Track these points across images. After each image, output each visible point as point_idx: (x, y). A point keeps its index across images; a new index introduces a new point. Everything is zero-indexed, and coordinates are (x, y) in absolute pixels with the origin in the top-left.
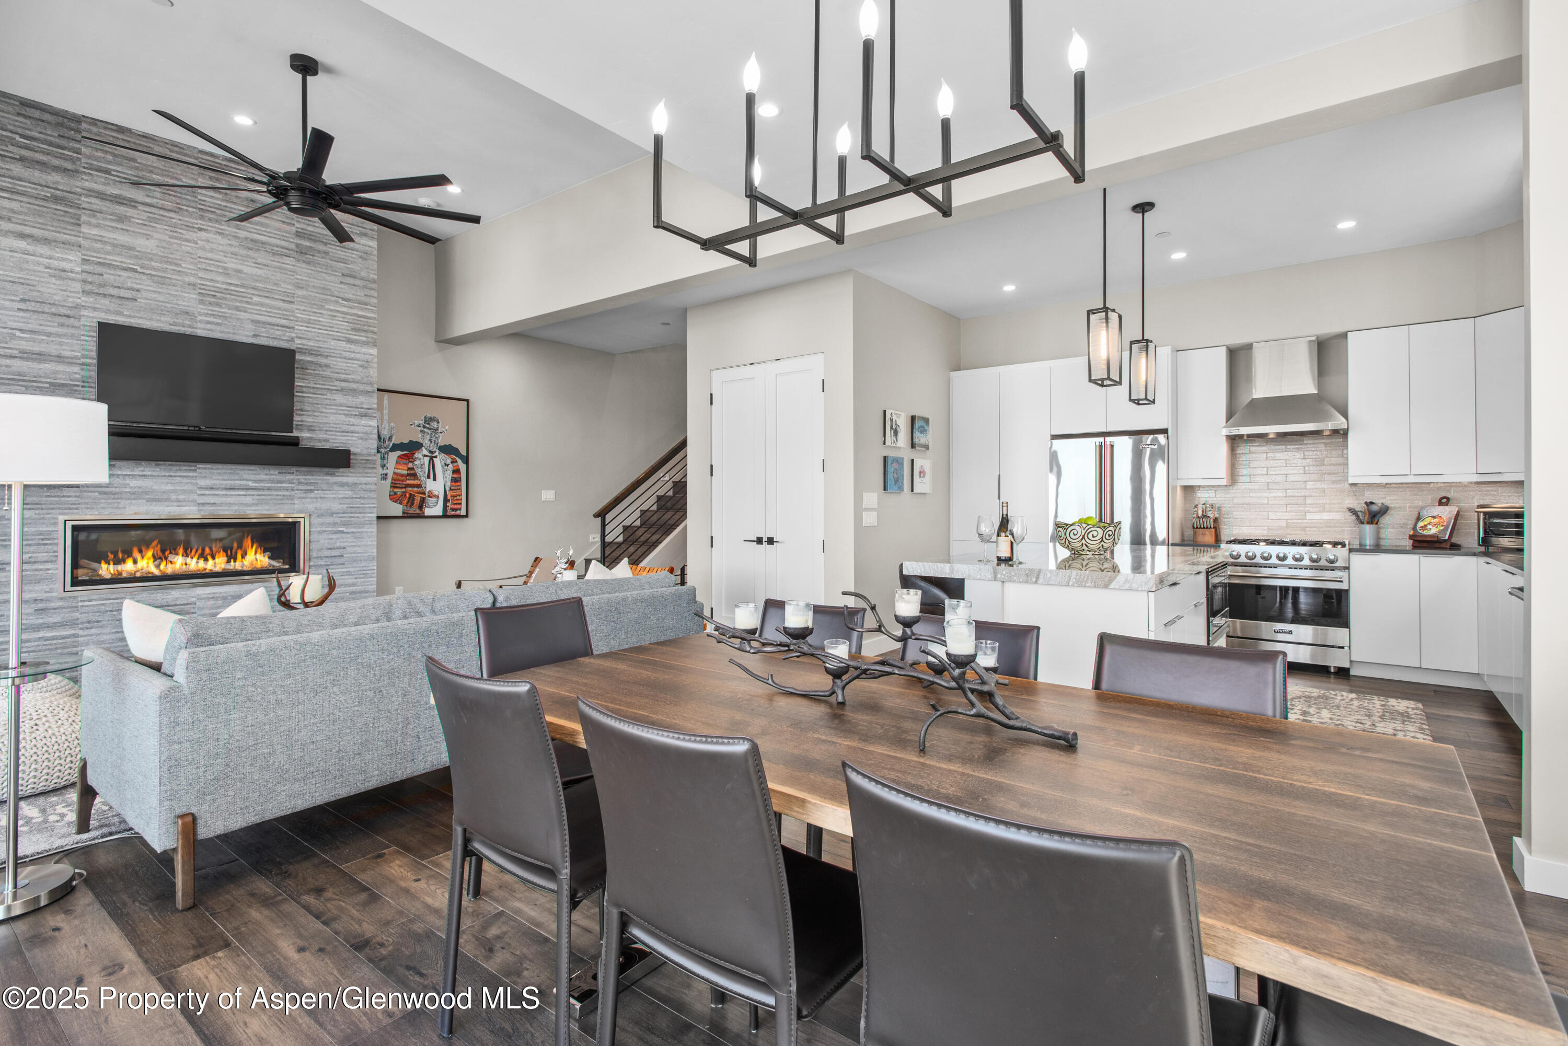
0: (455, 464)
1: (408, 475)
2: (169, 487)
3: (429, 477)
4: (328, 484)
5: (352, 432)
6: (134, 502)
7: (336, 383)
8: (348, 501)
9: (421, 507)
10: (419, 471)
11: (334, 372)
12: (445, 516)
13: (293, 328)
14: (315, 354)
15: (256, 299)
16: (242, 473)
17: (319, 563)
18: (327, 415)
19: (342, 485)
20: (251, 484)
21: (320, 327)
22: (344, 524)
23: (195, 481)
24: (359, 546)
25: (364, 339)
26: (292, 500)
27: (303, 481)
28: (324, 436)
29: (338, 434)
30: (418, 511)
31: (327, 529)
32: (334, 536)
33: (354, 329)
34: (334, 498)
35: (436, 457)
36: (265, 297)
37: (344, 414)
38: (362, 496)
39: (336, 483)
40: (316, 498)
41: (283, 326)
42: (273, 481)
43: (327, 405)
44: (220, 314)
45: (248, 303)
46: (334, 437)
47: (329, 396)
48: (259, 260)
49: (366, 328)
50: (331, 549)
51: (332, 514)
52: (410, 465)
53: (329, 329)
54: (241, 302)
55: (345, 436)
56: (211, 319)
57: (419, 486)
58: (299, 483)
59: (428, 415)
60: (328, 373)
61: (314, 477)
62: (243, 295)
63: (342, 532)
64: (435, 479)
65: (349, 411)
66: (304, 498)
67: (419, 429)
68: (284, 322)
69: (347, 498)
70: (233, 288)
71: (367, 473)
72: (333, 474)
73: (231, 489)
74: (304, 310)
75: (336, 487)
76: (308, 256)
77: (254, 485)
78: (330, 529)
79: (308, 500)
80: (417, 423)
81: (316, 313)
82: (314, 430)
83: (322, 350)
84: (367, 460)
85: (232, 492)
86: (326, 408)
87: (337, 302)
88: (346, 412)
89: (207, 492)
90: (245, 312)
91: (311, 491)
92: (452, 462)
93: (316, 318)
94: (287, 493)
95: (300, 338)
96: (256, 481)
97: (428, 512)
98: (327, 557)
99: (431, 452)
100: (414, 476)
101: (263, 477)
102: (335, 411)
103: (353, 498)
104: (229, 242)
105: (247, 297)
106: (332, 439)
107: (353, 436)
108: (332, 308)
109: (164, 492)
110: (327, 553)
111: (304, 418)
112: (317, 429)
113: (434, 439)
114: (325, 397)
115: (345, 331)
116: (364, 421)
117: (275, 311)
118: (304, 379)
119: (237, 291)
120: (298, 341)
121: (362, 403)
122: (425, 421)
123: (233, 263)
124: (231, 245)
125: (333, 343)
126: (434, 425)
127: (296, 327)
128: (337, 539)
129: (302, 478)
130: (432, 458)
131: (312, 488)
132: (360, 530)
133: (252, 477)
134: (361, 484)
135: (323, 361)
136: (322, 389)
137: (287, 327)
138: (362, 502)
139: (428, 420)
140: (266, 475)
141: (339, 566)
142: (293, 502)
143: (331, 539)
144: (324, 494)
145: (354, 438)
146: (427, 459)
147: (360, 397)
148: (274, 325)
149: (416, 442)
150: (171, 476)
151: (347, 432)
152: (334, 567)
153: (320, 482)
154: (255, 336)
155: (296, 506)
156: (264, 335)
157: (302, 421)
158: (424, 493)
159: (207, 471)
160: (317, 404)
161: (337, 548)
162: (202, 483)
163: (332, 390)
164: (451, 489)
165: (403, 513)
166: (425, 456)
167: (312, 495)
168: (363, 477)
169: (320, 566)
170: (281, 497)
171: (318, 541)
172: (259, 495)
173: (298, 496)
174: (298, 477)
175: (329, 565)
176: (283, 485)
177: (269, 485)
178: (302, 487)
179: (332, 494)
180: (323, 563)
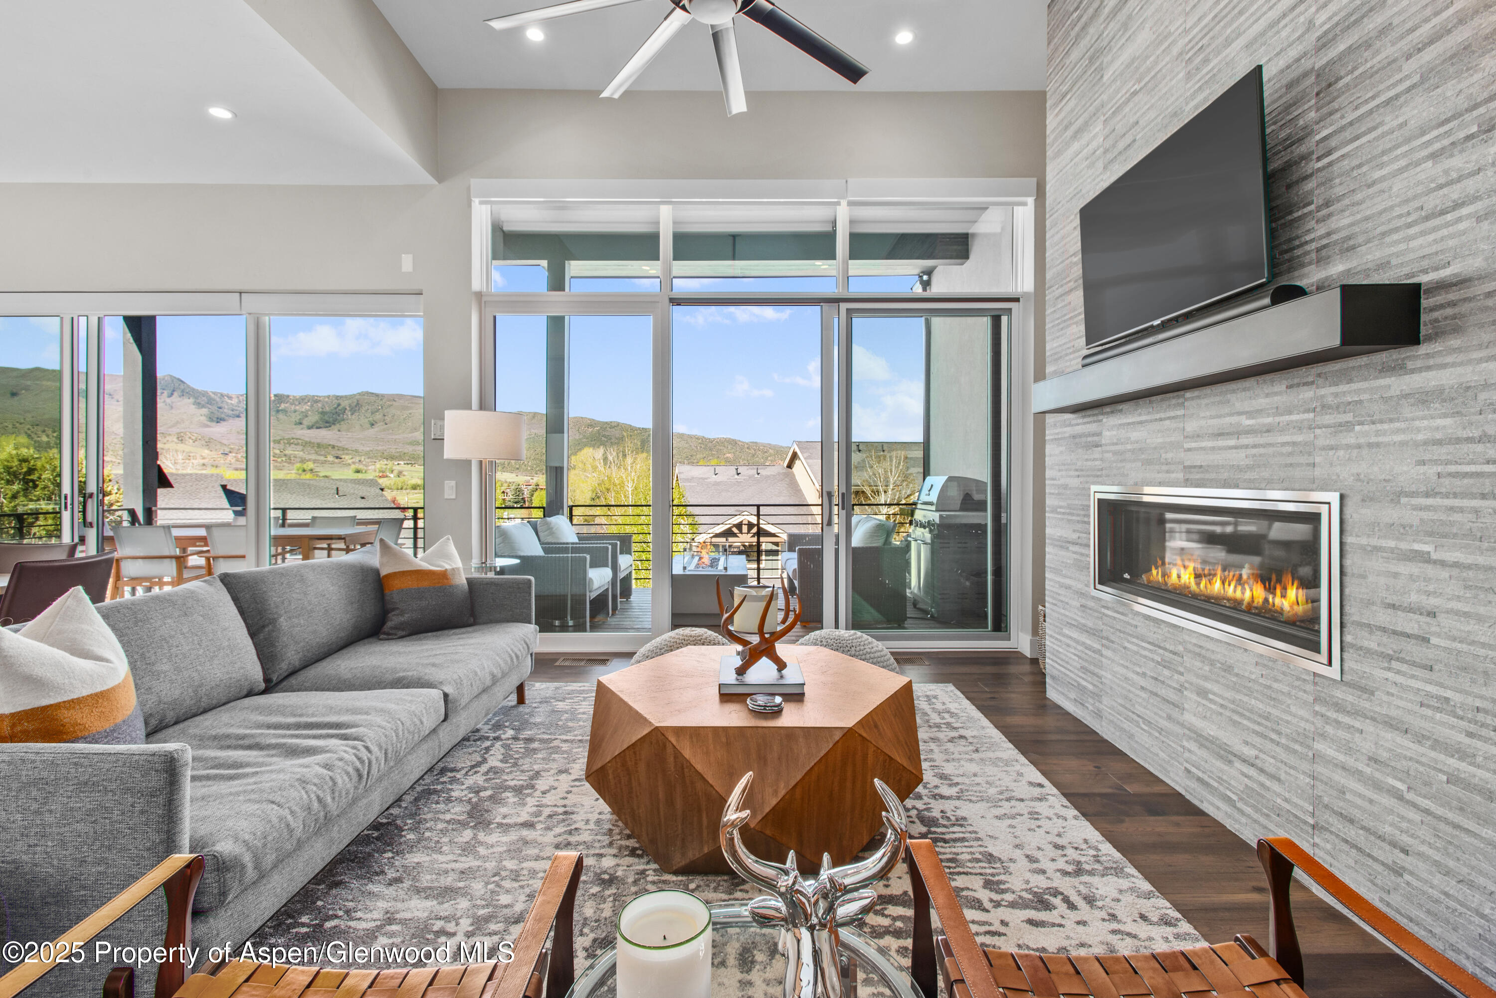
2: (1159, 440)
4: (1385, 400)
5: (1457, 206)
7: (1407, 68)
8: (1443, 453)
11: (1401, 39)
16: (1232, 397)
17: (1366, 644)
18: (1384, 185)
20: (1247, 422)
23: (1181, 425)
26: (1310, 454)
27: (1330, 400)
31: (1384, 543)
32: (1405, 569)
34: (1403, 444)
37: (1435, 155)
39: (1406, 396)
40: (1359, 447)
42: (1278, 411)
43: (1384, 153)
44: (1208, 77)
46: (1403, 246)
47: (1390, 121)
50: (1393, 606)
51: (1397, 497)
56: (1199, 99)
58: (1324, 407)
60: (1389, 51)
61: (1354, 386)
63: (1425, 559)
65: (1449, 133)
66: (1332, 448)
69: (1440, 443)
72: (1399, 369)
73: (1220, 435)
75: (1407, 410)
78: (1392, 544)
79: (1341, 453)
82: (1353, 248)
85: (1221, 443)
86: (1381, 166)
88: (1438, 146)
89: (1194, 445)
91: (1347, 426)
94: (1299, 438)
96: (1250, 414)
98: (1384, 630)
101: (1262, 402)
102: (1403, 163)
103: (1459, 441)
106: (1397, 255)
109: (1155, 448)
110: (1383, 617)
111: (1333, 223)
112: (1361, 239)
114: (1379, 131)
118: (1331, 114)
128: (1413, 578)
129: (1327, 392)
131: (1349, 417)
134: (1485, 388)
135: (1373, 24)
136: (1371, 112)
140: (1267, 395)
141: (1416, 672)
142: (1311, 460)
143: (1396, 575)
144: (1378, 433)
150: (1161, 420)
151: (1443, 213)
152: (1404, 668)
153: (1365, 397)
155: (1318, 472)
157: (1329, 234)
159: (1194, 403)
160: (1360, 166)
161: (1412, 611)
163: (1397, 97)
167: (1350, 439)
169: (1368, 652)
170: (1289, 449)
171: (1363, 577)
172: (1255, 446)
173: (1320, 442)
174: (1323, 392)
175: (1390, 658)
176: (1294, 417)
177: (1269, 420)
178: (1329, 419)
179: (1398, 431)
180: (1373, 645)
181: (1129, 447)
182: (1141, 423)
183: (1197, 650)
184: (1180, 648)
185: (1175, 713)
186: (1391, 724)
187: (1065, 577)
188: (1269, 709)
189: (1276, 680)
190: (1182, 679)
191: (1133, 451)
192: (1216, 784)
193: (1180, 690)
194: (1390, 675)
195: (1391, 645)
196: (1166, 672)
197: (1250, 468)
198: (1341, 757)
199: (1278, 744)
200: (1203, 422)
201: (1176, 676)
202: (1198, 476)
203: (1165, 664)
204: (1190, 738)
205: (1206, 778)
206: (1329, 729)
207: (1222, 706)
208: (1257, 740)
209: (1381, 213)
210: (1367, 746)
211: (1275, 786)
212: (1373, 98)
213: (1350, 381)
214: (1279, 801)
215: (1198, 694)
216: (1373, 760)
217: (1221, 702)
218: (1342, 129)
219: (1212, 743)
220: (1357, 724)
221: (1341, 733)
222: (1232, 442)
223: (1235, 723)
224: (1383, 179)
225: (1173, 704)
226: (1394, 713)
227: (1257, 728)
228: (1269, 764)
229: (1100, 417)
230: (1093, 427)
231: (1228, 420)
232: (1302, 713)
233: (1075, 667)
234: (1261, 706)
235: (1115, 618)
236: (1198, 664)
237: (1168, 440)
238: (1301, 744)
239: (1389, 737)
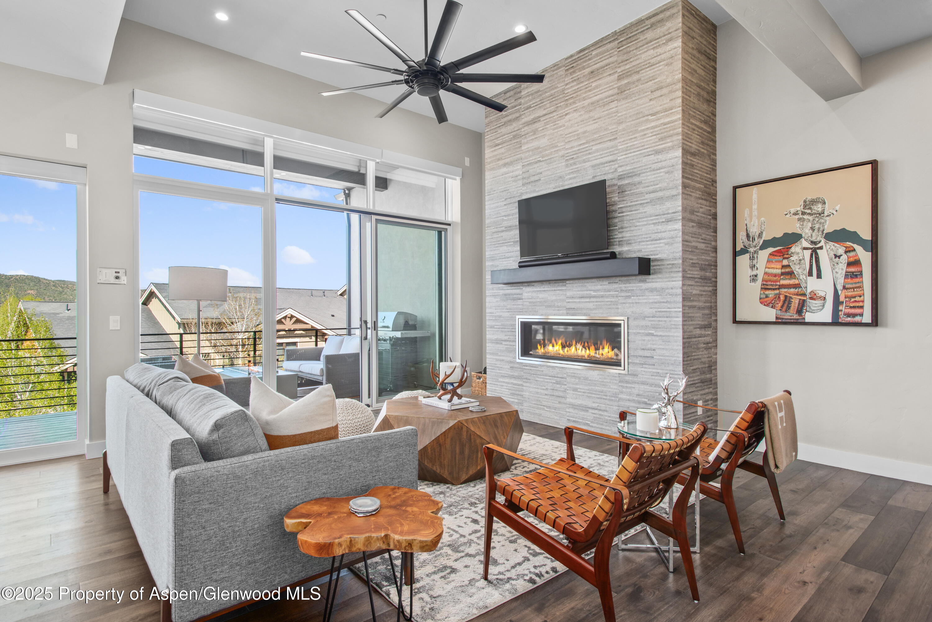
0: (852, 254)
1: (783, 274)
2: (554, 298)
3: (810, 274)
4: (641, 290)
5: (660, 239)
6: (541, 307)
7: (647, 196)
8: (657, 305)
9: (800, 311)
10: (796, 269)
11: (645, 187)
12: (836, 323)
13: (616, 160)
14: (631, 176)
15: (594, 148)
16: (587, 285)
17: (635, 361)
18: (640, 228)
19: (652, 290)
20: (593, 293)
21: (635, 150)
22: (654, 328)
23: (565, 293)
24: (666, 349)
25: (670, 144)
26: (617, 305)
27: (623, 289)
28: (638, 247)
29: (648, 243)
30: (796, 316)
31: (640, 331)
32: (646, 338)
33: (661, 139)
34: (646, 303)
35: (821, 248)
36: (599, 143)
37: (654, 224)
38: (669, 300)
39: (647, 289)
40: (633, 303)
41: (610, 162)
42: (605, 291)
43: (640, 218)
44: (576, 170)
45: (590, 154)
46: (645, 247)
47: (642, 210)
48: (596, 116)
49: (672, 132)
50: (643, 349)
51: (644, 317)
52: (785, 262)
53: (641, 148)
54: (586, 155)
55: (654, 244)
56: (572, 176)
57: (797, 286)
58: (621, 290)
59: (809, 198)
60: (641, 190)
61: (631, 285)
62: (587, 149)
63: (652, 335)
64: (819, 276)
65: (657, 219)
66: (624, 303)
67: (797, 217)
68: (610, 158)
69: (656, 303)
70: (582, 147)
71: (673, 277)
72: (644, 281)
73: (582, 297)
74: (623, 141)
75: (647, 293)
76: (626, 92)
77: (594, 294)
78: (643, 331)
79: (627, 305)
80: (793, 210)
81: (632, 139)
82: (630, 244)
83: (636, 170)
84: (673, 264)
85: (583, 300)
86: (639, 222)
87: (647, 121)
88: (655, 221)
89: (571, 300)
90: (589, 161)
91: (629, 297)
92: (846, 252)
93: (631, 144)
94: (613, 300)
95: (621, 166)
96: (594, 291)
97: (809, 317)
98: (641, 356)
99: (813, 243)
100: (791, 274)
101: (599, 287)
102: (645, 223)
103: (661, 302)
104: (580, 114)
105: (589, 150)
106: (644, 249)
107: (660, 243)
108: (643, 128)
109: (552, 301)
110: (641, 353)
111: (624, 234)
112: (633, 242)
113: (817, 226)
114: (638, 211)
115: (654, 145)
116: (671, 226)
117: (605, 152)
118: (623, 201)
119: (583, 148)
120: (620, 170)
121: (669, 209)
122: (805, 207)
123: (581, 128)
124: (581, 115)
125: (645, 160)
126: (818, 208)
127: (619, 158)
128: (649, 341)
129: (623, 286)
130: (814, 252)
131: (630, 294)
132: (667, 334)
133: (593, 288)
134: (667, 288)
135: (636, 179)
136: (636, 205)
137: (613, 161)
138: (669, 306)
139: (808, 204)
140: (601, 285)
141: (650, 367)
142: (617, 307)
143: (644, 340)
144: (639, 299)
145: (661, 245)
146: (808, 253)
147: (666, 203)
148: (604, 164)
149: (793, 233)
150: (555, 290)
151: (656, 240)
152: (647, 366)
153: (635, 288)
154: (594, 177)
155: (619, 310)
156: (599, 174)
157: (622, 237)
158: (804, 295)
159: (570, 285)
160: (633, 220)
161: (649, 350)
162: (569, 294)
163: (643, 204)
164: (844, 288)
165: (777, 318)
166: (805, 249)
167: (630, 301)
168: (669, 281)
169: (636, 364)
170: (610, 303)
171: (635, 342)
172: (597, 302)
173: (620, 301)
174: (621, 286)
175: (643, 364)
176: (611, 293)
177: (602, 293)
178: (623, 294)
179: (644, 299)
180: (638, 362)
181: (538, 300)
182: (544, 291)
183: (573, 375)
184: (565, 375)
185: (563, 400)
186: (643, 383)
187: (500, 356)
188: (603, 389)
189: (605, 379)
190: (566, 387)
191: (540, 302)
192: (581, 421)
193: (565, 391)
194: (643, 369)
195: (642, 360)
196: (558, 386)
197: (594, 309)
198: (628, 397)
199: (606, 399)
200: (575, 293)
201: (563, 386)
202: (573, 312)
203: (557, 383)
204: (570, 407)
205: (577, 420)
206: (624, 390)
207: (584, 392)
208: (598, 400)
209: (639, 235)
210: (636, 391)
211: (605, 414)
212: (637, 201)
213: (630, 283)
214: (606, 418)
215: (573, 391)
216: (638, 395)
217: (583, 391)
218: (627, 207)
219: (580, 406)
220: (633, 386)
221: (628, 390)
222: (588, 300)
223: (589, 397)
224: (639, 226)
225: (562, 397)
226: (644, 380)
227: (598, 396)
228: (603, 407)
229: (522, 287)
230: (518, 291)
231: (586, 292)
232: (615, 387)
233: (507, 394)
234: (599, 388)
235: (531, 370)
236: (573, 380)
237: (558, 298)
238: (614, 397)
239: (642, 387)
